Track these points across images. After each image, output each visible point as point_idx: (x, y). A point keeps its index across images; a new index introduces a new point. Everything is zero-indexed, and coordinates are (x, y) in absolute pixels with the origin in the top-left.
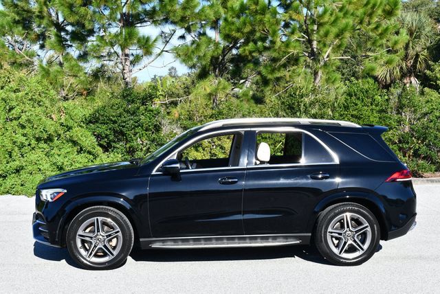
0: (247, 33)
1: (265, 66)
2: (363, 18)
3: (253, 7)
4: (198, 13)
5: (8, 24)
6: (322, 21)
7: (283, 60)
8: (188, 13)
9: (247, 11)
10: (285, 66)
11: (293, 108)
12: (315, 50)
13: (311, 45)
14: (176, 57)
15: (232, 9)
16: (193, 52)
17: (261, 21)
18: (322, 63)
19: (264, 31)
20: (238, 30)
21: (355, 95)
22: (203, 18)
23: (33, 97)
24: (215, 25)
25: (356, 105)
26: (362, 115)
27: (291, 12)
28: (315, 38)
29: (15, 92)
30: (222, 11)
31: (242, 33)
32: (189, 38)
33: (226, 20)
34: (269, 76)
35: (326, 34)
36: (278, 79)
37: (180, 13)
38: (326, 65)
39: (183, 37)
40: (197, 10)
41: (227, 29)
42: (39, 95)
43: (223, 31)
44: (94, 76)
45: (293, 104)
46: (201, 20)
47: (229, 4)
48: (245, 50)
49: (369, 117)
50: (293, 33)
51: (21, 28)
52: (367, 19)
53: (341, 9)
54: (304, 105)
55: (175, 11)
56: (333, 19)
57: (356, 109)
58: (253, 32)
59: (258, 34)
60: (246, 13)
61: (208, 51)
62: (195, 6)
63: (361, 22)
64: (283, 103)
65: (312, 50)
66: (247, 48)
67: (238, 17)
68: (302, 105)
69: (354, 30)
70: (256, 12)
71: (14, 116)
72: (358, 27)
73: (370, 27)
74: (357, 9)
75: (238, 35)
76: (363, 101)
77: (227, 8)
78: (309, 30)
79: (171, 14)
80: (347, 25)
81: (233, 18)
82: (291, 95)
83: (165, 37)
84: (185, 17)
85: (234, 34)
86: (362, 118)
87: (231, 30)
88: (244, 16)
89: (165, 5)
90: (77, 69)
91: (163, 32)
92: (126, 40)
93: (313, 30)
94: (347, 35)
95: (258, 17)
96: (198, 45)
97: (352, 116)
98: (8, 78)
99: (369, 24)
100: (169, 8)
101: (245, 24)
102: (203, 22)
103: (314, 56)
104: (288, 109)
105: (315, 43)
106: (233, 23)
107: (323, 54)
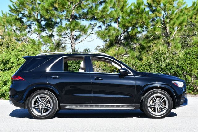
0: (134, 24)
1: (143, 40)
2: (192, 16)
3: (137, 11)
4: (109, 14)
5: (13, 20)
6: (171, 17)
7: (152, 38)
8: (104, 14)
9: (133, 13)
10: (152, 40)
11: (158, 60)
12: (168, 32)
13: (166, 30)
14: (98, 36)
15: (126, 12)
16: (107, 33)
17: (141, 17)
18: (172, 39)
19: (142, 23)
20: (129, 22)
21: (189, 54)
22: (112, 16)
23: (30, 54)
24: (116, 21)
25: (190, 58)
26: (193, 63)
27: (156, 13)
28: (168, 26)
29: (20, 52)
30: (121, 13)
31: (131, 24)
32: (104, 27)
33: (123, 17)
34: (145, 45)
35: (174, 23)
36: (149, 47)
37: (100, 14)
38: (173, 39)
39: (100, 27)
40: (108, 13)
41: (123, 22)
42: (32, 53)
43: (121, 23)
44: (57, 45)
45: (158, 57)
46: (111, 17)
47: (124, 10)
48: (133, 32)
49: (196, 64)
50: (157, 23)
51: (19, 22)
52: (194, 16)
53: (181, 12)
54: (164, 58)
55: (98, 13)
56: (177, 16)
57: (190, 60)
58: (137, 23)
59: (139, 25)
60: (133, 14)
61: (114, 33)
62: (108, 11)
63: (191, 18)
64: (153, 57)
65: (167, 32)
66: (134, 31)
67: (129, 16)
68: (163, 58)
69: (188, 22)
70: (138, 13)
71: (21, 63)
72: (190, 21)
73: (196, 20)
74: (189, 12)
75: (129, 25)
76: (193, 57)
77: (123, 12)
78: (165, 22)
79: (96, 15)
80: (184, 19)
81: (126, 16)
82: (157, 54)
83: (92, 26)
84: (103, 16)
85: (127, 24)
86: (192, 64)
87: (125, 23)
88: (132, 15)
89: (93, 10)
90: (49, 41)
91: (91, 24)
92: (74, 27)
93: (167, 22)
94: (185, 24)
95: (140, 15)
96: (109, 30)
97: (188, 64)
98: (15, 46)
99: (195, 19)
100: (95, 11)
101: (132, 19)
102: (112, 19)
103: (168, 35)
104: (156, 60)
105: (168, 29)
106: (127, 19)
107: (172, 34)
